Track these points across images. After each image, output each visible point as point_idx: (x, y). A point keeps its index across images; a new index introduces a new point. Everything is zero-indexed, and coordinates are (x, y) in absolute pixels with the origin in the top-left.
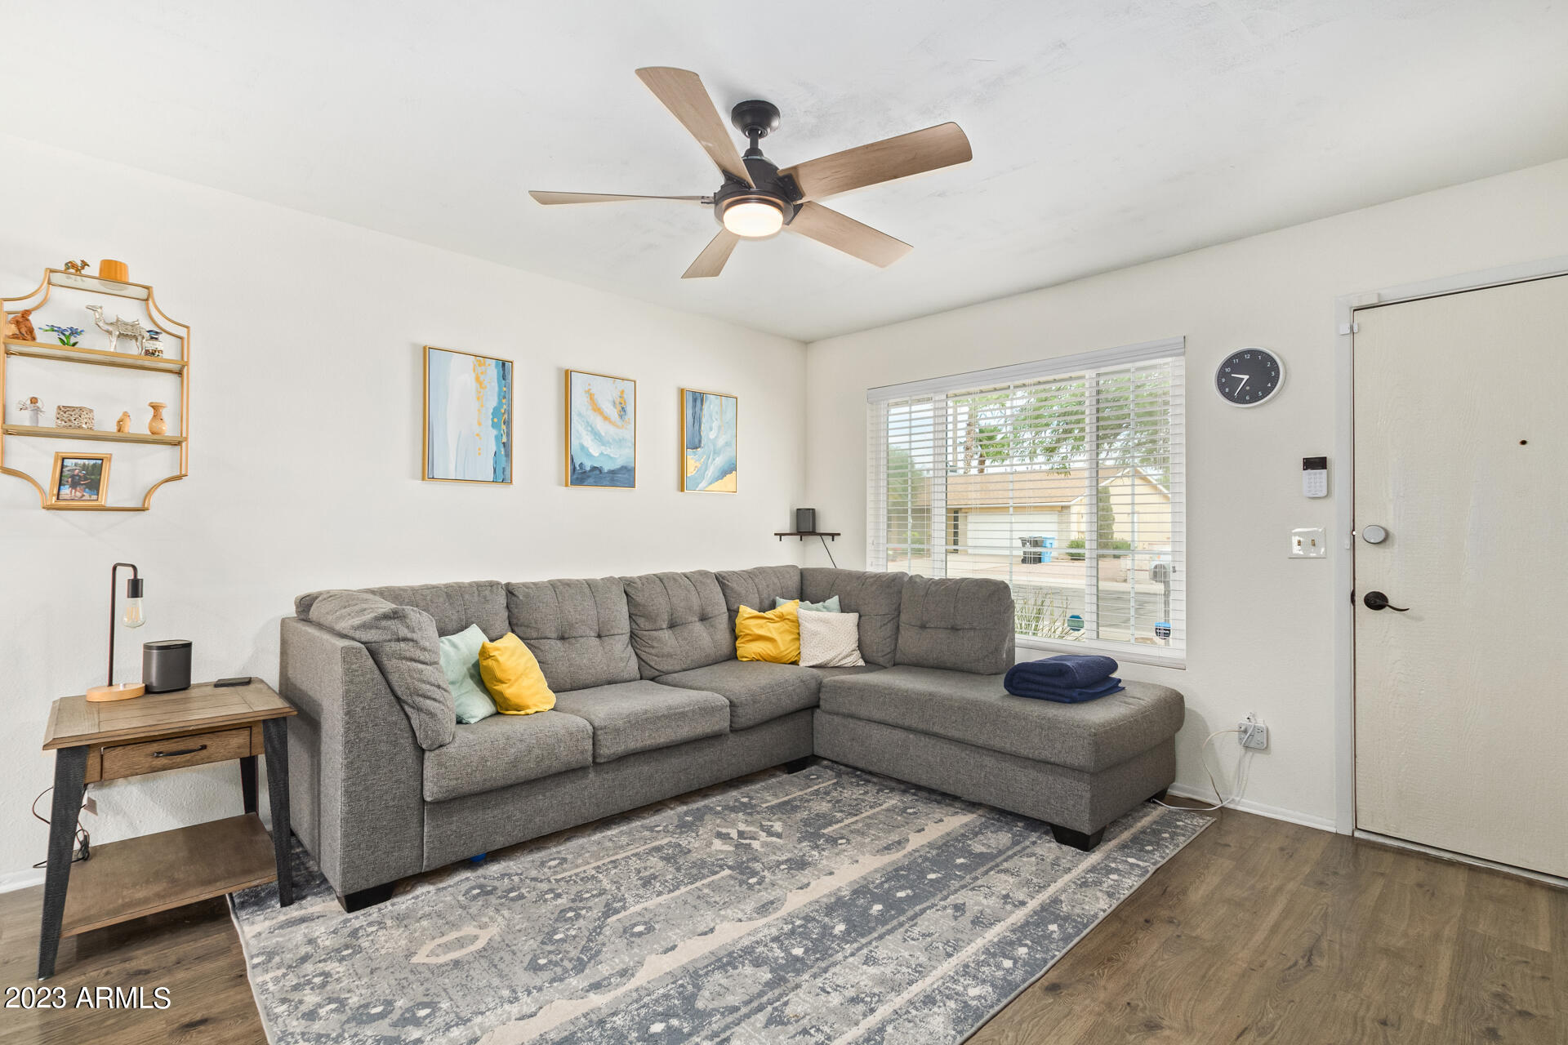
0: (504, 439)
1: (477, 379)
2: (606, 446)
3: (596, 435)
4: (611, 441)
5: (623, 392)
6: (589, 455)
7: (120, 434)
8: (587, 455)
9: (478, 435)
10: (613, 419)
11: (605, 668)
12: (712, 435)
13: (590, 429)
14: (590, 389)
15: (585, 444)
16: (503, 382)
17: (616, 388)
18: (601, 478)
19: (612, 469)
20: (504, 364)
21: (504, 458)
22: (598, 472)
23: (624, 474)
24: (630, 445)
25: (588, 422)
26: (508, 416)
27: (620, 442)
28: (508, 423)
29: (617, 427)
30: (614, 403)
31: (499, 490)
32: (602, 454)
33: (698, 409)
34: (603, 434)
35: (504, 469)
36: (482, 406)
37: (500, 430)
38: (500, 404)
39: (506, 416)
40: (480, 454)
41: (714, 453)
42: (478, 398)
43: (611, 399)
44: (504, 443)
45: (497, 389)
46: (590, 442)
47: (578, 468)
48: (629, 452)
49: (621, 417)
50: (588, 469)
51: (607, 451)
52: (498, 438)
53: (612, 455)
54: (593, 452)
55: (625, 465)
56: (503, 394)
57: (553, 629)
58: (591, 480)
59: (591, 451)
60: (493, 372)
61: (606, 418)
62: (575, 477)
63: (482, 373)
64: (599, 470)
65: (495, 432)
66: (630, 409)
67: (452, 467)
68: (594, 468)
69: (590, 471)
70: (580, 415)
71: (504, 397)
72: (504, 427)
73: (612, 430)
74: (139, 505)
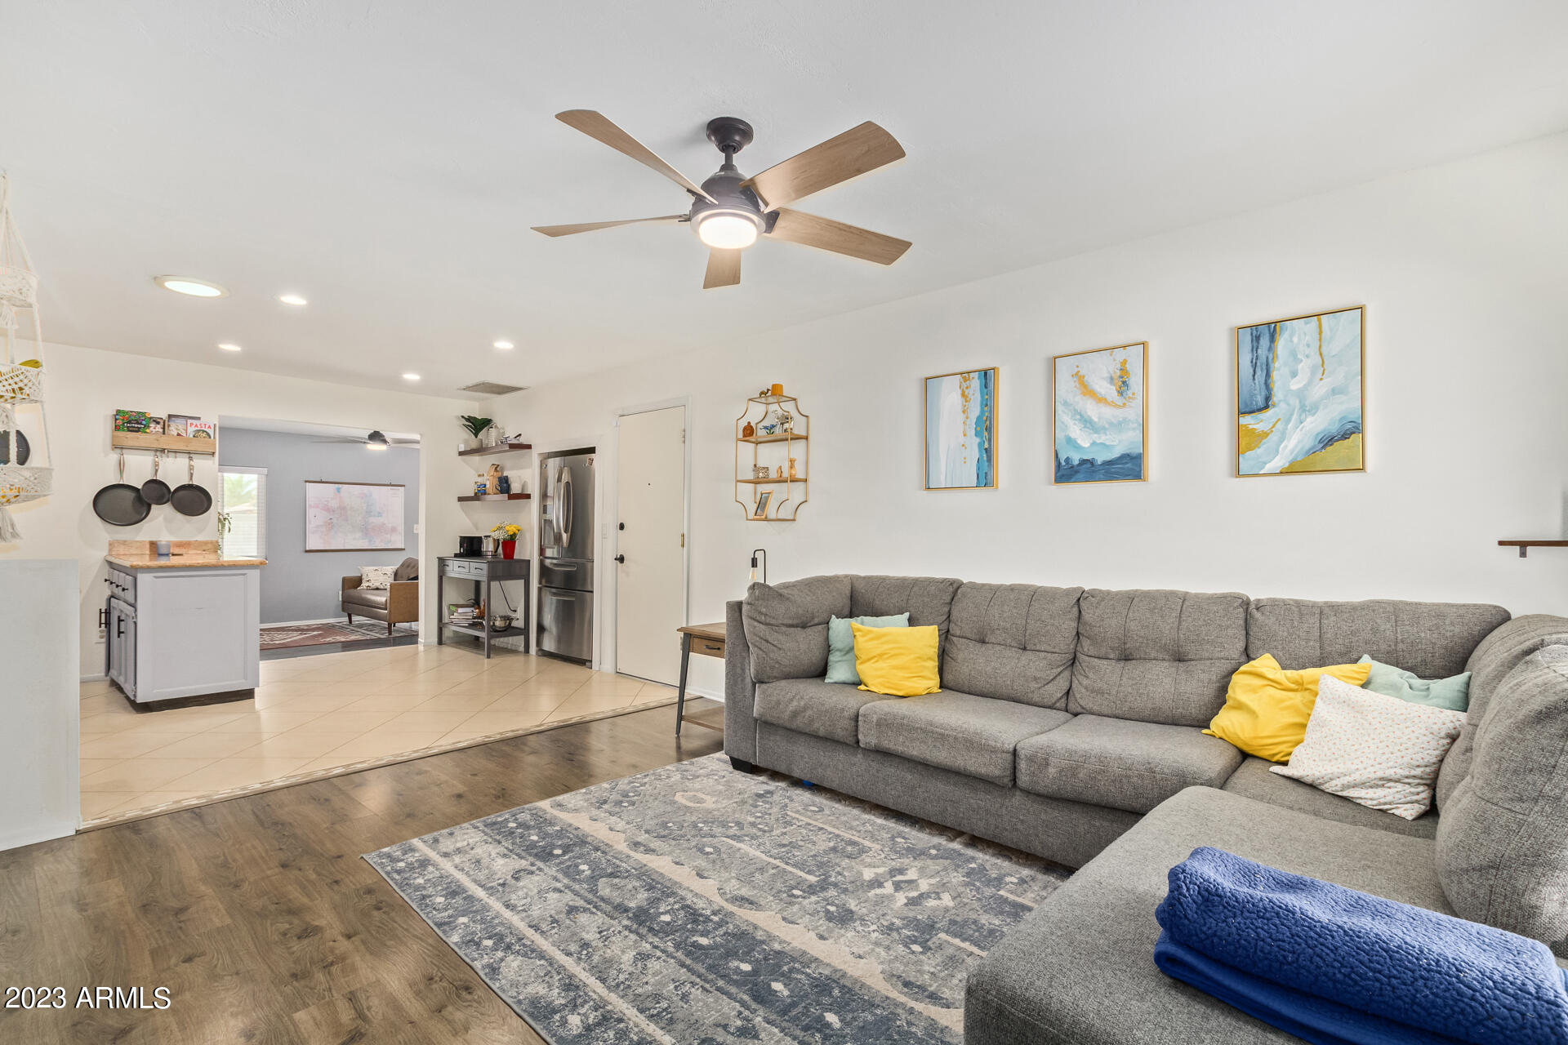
0: (986, 446)
1: (963, 395)
2: (1099, 434)
3: (1087, 423)
4: (1107, 426)
5: (1125, 362)
6: (1078, 448)
7: (781, 479)
8: (1075, 447)
9: (963, 445)
10: (1109, 399)
11: (1009, 682)
12: (1296, 385)
13: (1078, 417)
14: (1079, 372)
15: (1073, 435)
16: (985, 390)
17: (1114, 360)
18: (1094, 472)
19: (1108, 459)
20: (986, 374)
21: (986, 464)
22: (1089, 465)
23: (1127, 463)
24: (1135, 425)
25: (1075, 410)
26: (990, 423)
27: (1119, 426)
28: (989, 429)
29: (1117, 406)
30: (1112, 379)
31: (984, 494)
32: (1094, 444)
33: (1263, 352)
34: (1096, 420)
35: (986, 473)
36: (967, 418)
37: (982, 438)
38: (982, 411)
39: (988, 422)
40: (965, 462)
41: (1303, 409)
42: (964, 412)
43: (1106, 375)
44: (986, 449)
45: (979, 398)
46: (1078, 432)
47: (1063, 463)
48: (1136, 435)
49: (1121, 393)
50: (1076, 462)
51: (1102, 438)
52: (980, 445)
53: (1108, 443)
54: (1085, 444)
55: (1128, 452)
56: (984, 403)
57: (975, 631)
58: (1080, 476)
59: (1079, 442)
60: (976, 383)
61: (1101, 400)
62: (1060, 473)
63: (967, 388)
64: (1091, 462)
65: (978, 440)
66: (1135, 381)
67: (943, 477)
68: (1083, 462)
69: (1079, 465)
70: (1065, 403)
71: (987, 405)
72: (986, 434)
73: (1108, 412)
74: (792, 518)
